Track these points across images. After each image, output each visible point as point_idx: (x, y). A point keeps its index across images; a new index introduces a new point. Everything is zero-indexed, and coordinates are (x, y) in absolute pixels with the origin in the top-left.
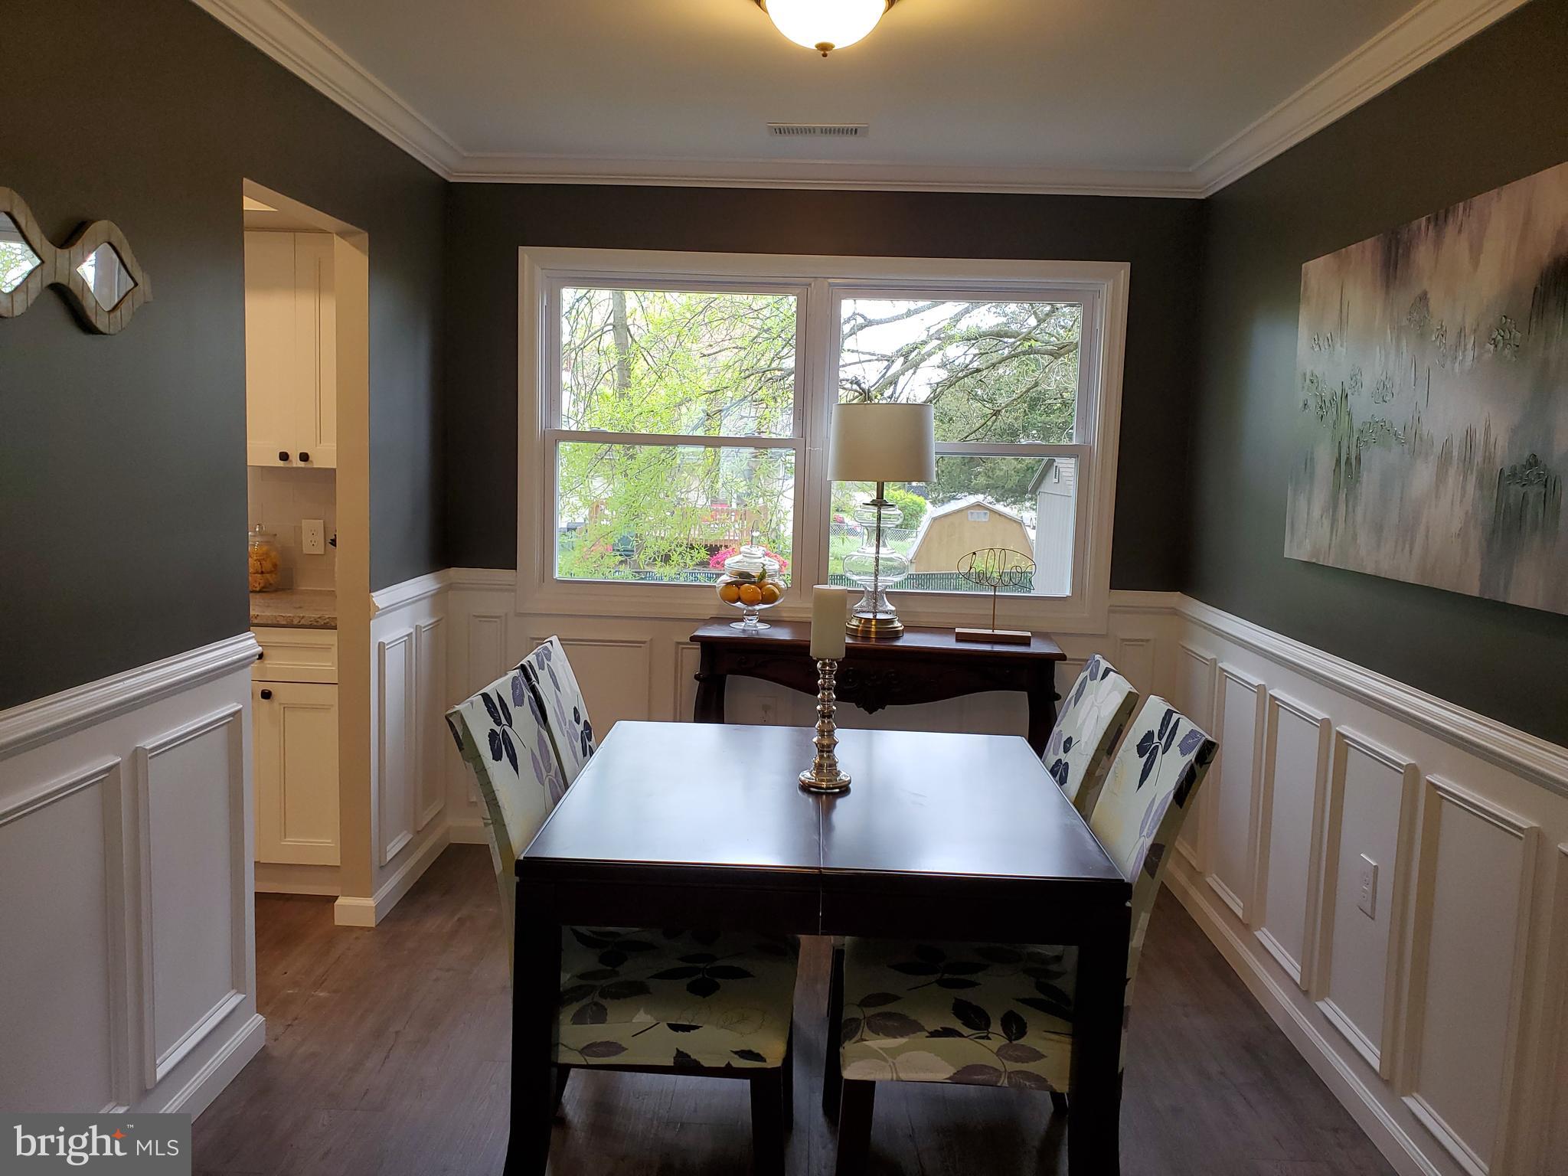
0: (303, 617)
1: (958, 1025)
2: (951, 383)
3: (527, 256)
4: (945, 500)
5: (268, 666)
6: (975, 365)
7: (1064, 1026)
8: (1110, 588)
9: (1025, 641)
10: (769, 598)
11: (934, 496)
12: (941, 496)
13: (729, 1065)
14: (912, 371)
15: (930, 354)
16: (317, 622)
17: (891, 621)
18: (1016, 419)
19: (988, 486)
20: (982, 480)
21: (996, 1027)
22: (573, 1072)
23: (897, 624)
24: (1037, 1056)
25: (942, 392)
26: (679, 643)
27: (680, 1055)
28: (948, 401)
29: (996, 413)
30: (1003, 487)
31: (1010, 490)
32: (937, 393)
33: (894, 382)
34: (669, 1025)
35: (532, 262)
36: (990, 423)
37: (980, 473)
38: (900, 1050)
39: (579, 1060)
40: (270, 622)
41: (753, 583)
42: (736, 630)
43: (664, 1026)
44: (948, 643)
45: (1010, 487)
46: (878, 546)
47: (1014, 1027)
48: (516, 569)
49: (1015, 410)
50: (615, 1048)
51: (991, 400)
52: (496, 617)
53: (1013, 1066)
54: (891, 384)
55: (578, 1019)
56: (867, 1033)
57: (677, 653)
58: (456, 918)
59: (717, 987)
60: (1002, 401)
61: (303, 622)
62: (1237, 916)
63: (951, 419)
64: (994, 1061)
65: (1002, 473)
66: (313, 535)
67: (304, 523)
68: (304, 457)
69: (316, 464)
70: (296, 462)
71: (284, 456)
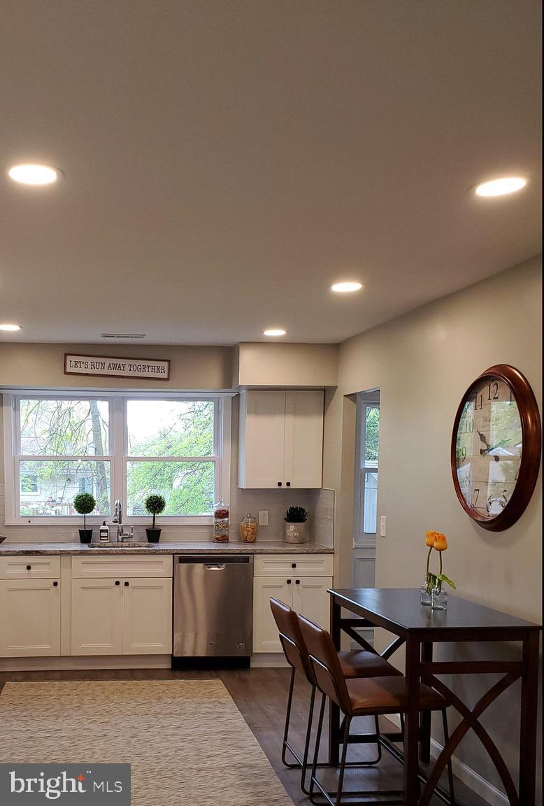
0: (313, 549)
5: (297, 570)
16: (319, 551)
40: (300, 552)
61: (314, 551)
66: (264, 518)
67: (260, 512)
68: (288, 484)
69: (292, 487)
70: (284, 486)
71: (280, 484)
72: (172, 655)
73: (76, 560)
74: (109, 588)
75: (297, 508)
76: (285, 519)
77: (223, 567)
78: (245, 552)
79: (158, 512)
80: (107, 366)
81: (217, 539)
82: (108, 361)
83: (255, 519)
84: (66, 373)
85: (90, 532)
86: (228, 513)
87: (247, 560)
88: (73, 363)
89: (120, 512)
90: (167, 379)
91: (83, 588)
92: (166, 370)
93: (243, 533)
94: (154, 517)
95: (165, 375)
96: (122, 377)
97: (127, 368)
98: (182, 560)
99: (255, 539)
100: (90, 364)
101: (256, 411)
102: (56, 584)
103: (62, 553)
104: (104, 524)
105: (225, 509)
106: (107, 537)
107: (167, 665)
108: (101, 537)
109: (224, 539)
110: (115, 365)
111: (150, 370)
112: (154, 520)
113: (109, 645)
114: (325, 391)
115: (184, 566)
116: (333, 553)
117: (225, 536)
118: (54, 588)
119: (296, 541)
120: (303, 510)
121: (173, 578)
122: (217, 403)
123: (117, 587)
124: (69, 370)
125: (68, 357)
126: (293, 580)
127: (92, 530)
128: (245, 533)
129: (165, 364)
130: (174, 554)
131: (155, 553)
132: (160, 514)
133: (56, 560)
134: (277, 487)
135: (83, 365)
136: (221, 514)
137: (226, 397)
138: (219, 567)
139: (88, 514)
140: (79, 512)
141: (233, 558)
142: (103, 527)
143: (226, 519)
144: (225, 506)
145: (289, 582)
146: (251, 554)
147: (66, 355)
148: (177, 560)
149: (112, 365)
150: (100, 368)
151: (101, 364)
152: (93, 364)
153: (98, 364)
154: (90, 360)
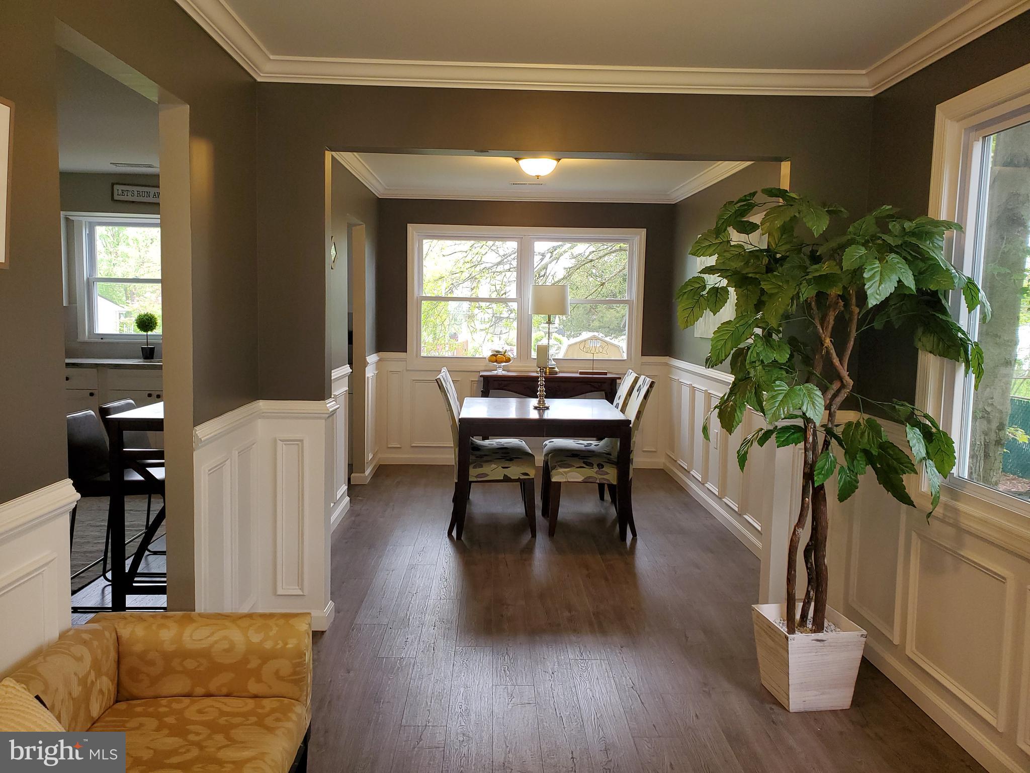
1: (584, 466)
2: (576, 268)
3: (410, 227)
4: (575, 336)
6: (590, 257)
7: (615, 467)
8: (642, 356)
9: (606, 374)
10: (508, 360)
11: (568, 333)
12: (572, 333)
13: (519, 478)
14: (556, 261)
15: (565, 252)
17: (554, 368)
18: (615, 287)
19: (600, 327)
20: (596, 324)
21: (595, 466)
22: (472, 484)
23: (556, 369)
24: (607, 474)
25: (573, 273)
26: (472, 381)
27: (505, 476)
28: (576, 277)
29: (603, 284)
30: (609, 327)
31: (613, 329)
32: (570, 272)
33: (545, 268)
34: (502, 467)
35: (413, 230)
36: (599, 290)
37: (595, 319)
38: (569, 472)
39: (475, 479)
41: (502, 354)
42: (494, 373)
43: (500, 467)
44: (578, 375)
45: (612, 327)
46: (549, 340)
47: (600, 466)
48: (406, 352)
49: (615, 282)
50: (487, 475)
51: (601, 276)
52: (399, 372)
53: (600, 477)
54: (544, 269)
55: (475, 467)
56: (558, 468)
57: (471, 385)
58: (396, 482)
59: (513, 460)
60: (607, 276)
62: (686, 469)
63: (577, 287)
64: (595, 475)
65: (608, 320)
80: (152, 195)
82: (152, 190)
84: (114, 200)
88: (120, 192)
100: (136, 193)
102: (91, 395)
103: (97, 366)
124: (116, 198)
125: (116, 187)
135: (129, 194)
147: (113, 184)
149: (156, 194)
150: (146, 196)
151: (146, 193)
152: (139, 193)
153: (143, 193)
154: (136, 189)
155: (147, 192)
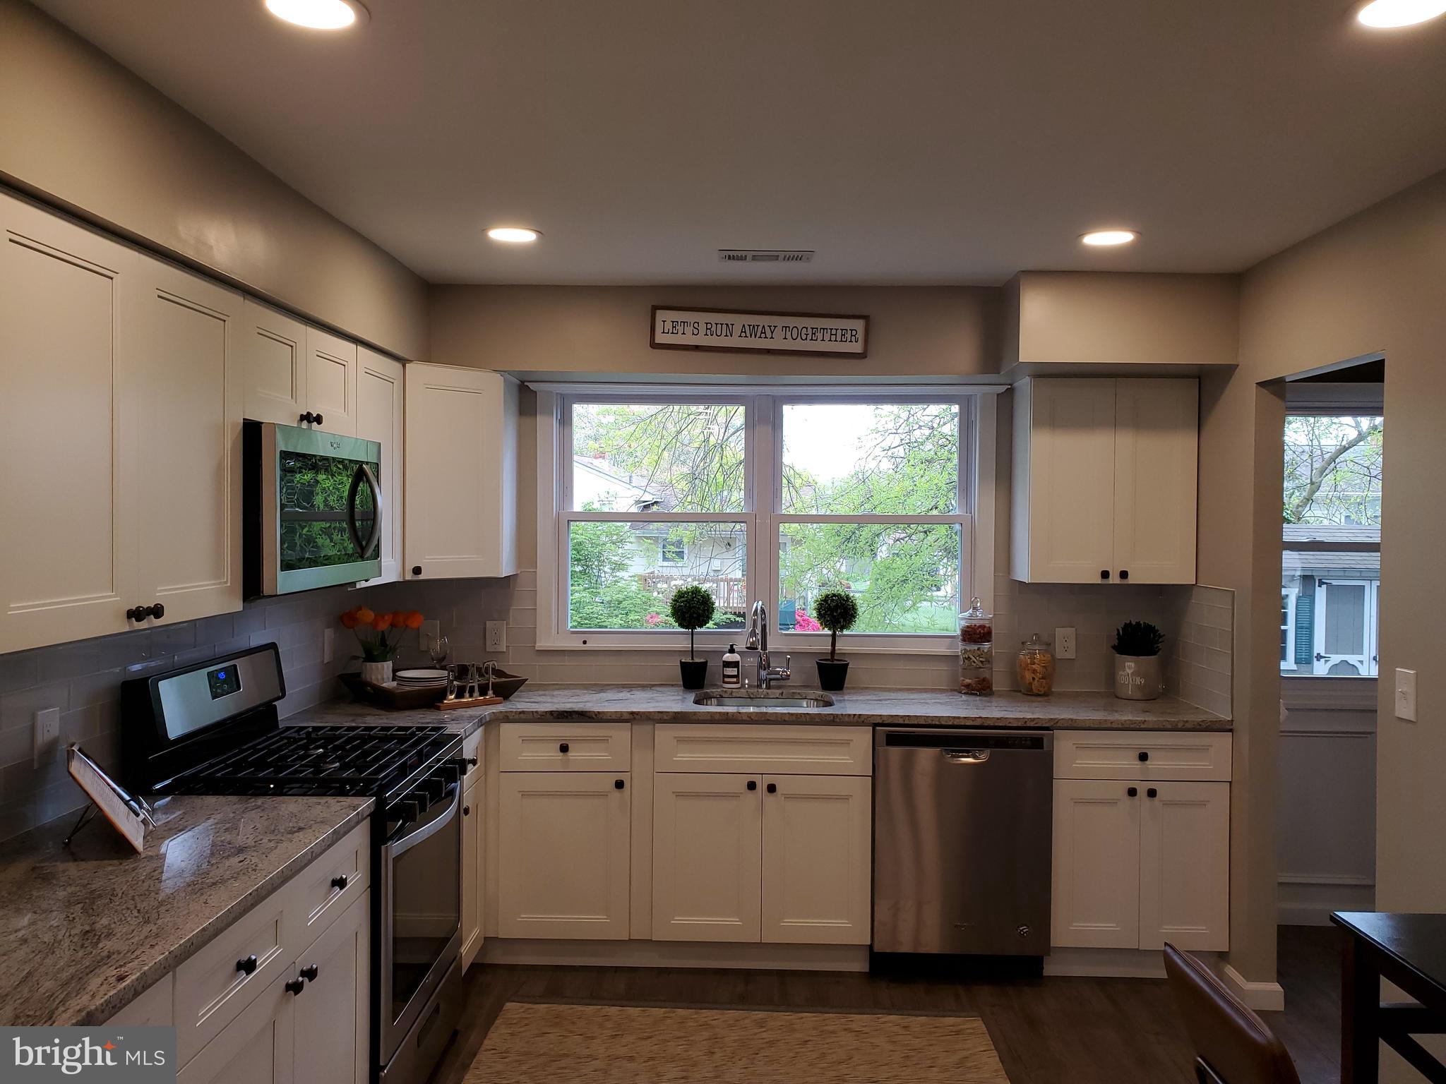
0: (1187, 721)
5: (1150, 767)
16: (1200, 725)
40: (1156, 727)
61: (1187, 725)
66: (1066, 642)
67: (1057, 629)
68: (1124, 575)
69: (1132, 580)
70: (1114, 579)
71: (1105, 574)
72: (871, 947)
73: (665, 734)
74: (736, 796)
75: (1138, 624)
76: (1114, 647)
77: (983, 757)
78: (1032, 724)
79: (842, 628)
80: (737, 331)
81: (968, 686)
82: (739, 321)
83: (1049, 645)
84: (654, 346)
85: (703, 666)
86: (989, 633)
87: (1037, 743)
88: (669, 326)
89: (764, 628)
90: (862, 356)
91: (679, 795)
92: (860, 335)
93: (1023, 677)
94: (834, 636)
95: (857, 348)
96: (768, 352)
97: (779, 333)
98: (893, 740)
99: (1050, 688)
100: (702, 328)
101: (1050, 419)
102: (620, 785)
103: (633, 718)
104: (732, 651)
105: (981, 623)
106: (737, 676)
107: (859, 965)
108: (725, 676)
109: (981, 688)
110: (753, 327)
111: (827, 337)
112: (833, 644)
113: (733, 921)
114: (1199, 378)
115: (896, 752)
116: (1231, 730)
117: (984, 680)
118: (617, 794)
119: (1138, 695)
120: (1150, 629)
121: (873, 777)
122: (967, 405)
123: (750, 794)
124: (660, 338)
125: (661, 315)
126: (1142, 789)
127: (706, 662)
128: (1028, 676)
129: (859, 325)
130: (875, 725)
131: (835, 721)
132: (845, 632)
133: (621, 734)
134: (1098, 580)
135: (689, 330)
136: (974, 634)
137: (984, 393)
138: (975, 757)
139: (698, 630)
140: (681, 625)
141: (1008, 738)
142: (728, 657)
143: (986, 646)
144: (983, 615)
145: (1132, 792)
146: (1047, 729)
147: (655, 309)
148: (882, 739)
149: (747, 328)
150: (724, 333)
151: (724, 326)
152: (709, 326)
153: (719, 326)
154: (702, 318)
155: (727, 325)
